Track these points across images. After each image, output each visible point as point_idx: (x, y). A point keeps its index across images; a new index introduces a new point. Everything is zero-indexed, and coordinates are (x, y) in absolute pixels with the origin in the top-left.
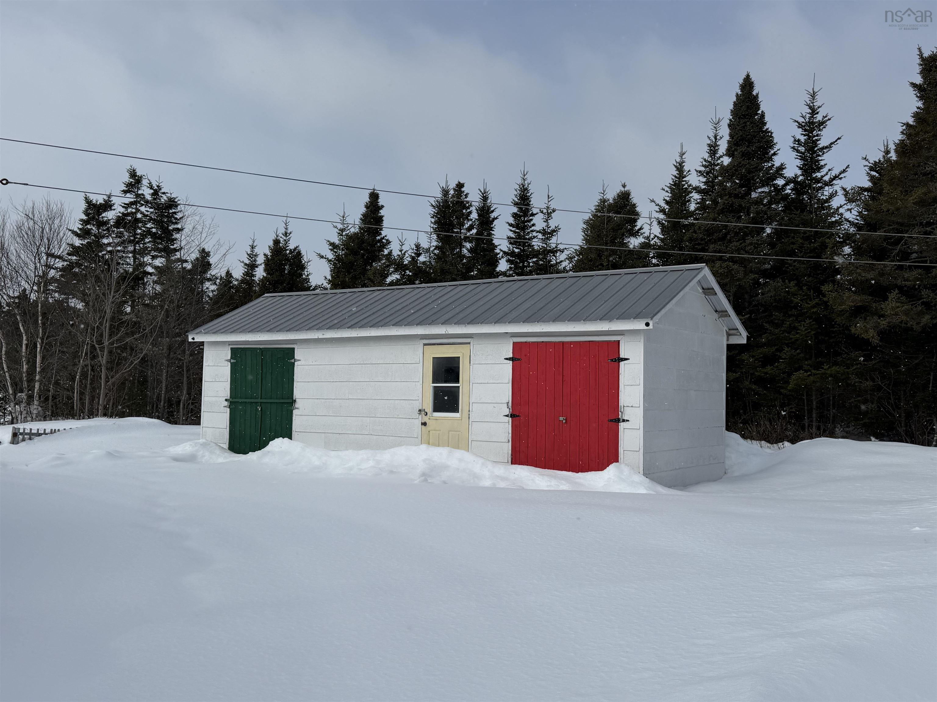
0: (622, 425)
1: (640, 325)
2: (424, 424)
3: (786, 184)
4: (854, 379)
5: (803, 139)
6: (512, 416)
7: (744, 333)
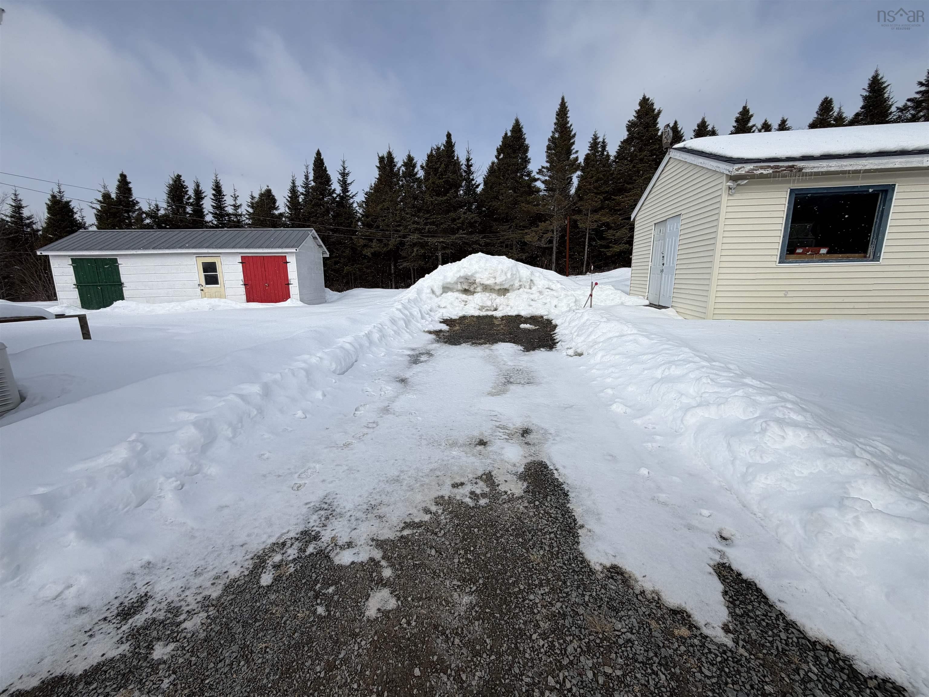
0: (290, 286)
1: (293, 250)
2: (202, 290)
3: (337, 197)
4: (365, 269)
5: (341, 179)
6: (245, 285)
7: (328, 253)
